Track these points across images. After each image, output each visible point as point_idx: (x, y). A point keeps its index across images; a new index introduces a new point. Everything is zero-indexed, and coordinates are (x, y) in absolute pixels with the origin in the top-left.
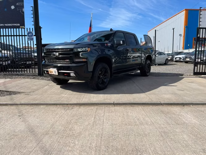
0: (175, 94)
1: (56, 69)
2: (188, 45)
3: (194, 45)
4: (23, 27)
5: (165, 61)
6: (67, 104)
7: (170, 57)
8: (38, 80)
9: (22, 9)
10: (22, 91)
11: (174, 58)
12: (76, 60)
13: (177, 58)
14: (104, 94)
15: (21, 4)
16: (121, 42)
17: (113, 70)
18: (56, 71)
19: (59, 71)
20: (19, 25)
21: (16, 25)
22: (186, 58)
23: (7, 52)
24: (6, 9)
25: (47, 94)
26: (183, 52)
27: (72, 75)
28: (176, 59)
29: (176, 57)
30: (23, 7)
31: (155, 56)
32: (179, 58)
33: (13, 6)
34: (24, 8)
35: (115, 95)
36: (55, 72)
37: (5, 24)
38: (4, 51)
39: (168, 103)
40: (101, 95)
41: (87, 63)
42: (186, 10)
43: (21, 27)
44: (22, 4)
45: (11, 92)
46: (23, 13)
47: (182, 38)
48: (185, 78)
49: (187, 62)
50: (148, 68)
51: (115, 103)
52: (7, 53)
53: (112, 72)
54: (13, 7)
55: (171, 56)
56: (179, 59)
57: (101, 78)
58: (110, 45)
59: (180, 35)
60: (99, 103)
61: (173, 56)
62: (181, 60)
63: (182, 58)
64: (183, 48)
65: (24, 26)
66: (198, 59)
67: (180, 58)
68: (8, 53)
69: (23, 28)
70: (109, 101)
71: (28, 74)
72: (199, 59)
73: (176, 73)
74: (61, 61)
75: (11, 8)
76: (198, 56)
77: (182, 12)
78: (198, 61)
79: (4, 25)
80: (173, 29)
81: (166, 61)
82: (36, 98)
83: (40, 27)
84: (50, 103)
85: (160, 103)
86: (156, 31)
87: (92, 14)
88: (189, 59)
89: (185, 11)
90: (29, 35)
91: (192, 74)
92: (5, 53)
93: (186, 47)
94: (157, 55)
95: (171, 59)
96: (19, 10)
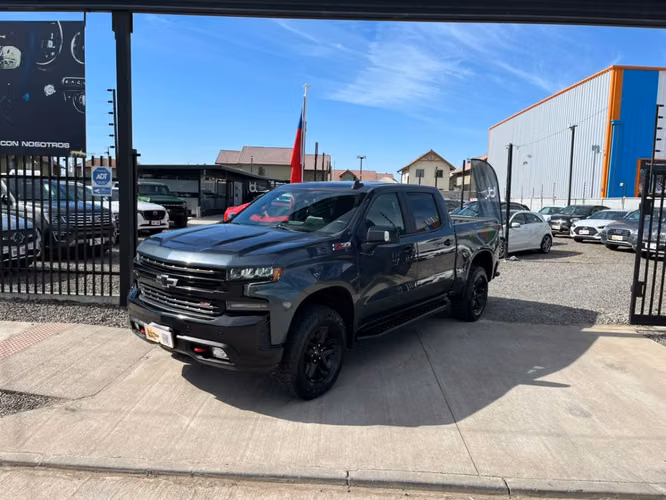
0: (559, 435)
1: (168, 328)
2: (621, 184)
3: (640, 182)
4: (81, 153)
5: (540, 242)
6: (192, 474)
7: (561, 221)
8: (117, 329)
9: (78, 98)
10: (56, 392)
11: (572, 229)
12: (233, 306)
13: (581, 228)
14: (321, 423)
15: (76, 81)
16: (387, 234)
17: (356, 321)
18: (169, 334)
19: (178, 336)
20: (66, 145)
21: (57, 145)
22: (612, 232)
23: (34, 206)
24: (27, 95)
25: (135, 413)
26: (603, 208)
27: (218, 352)
28: (578, 233)
29: (579, 223)
30: (81, 90)
31: (509, 226)
32: (589, 228)
33: (50, 86)
34: (84, 94)
35: (357, 429)
36: (166, 339)
37: (23, 142)
38: (25, 204)
39: (528, 487)
40: (309, 426)
41: (269, 319)
42: (615, 68)
43: (73, 152)
44: (78, 83)
45: (21, 394)
46: (83, 108)
47: (601, 159)
48: (601, 338)
49: (614, 247)
50: (478, 292)
51: (352, 480)
52: (34, 212)
53: (355, 331)
54: (49, 90)
55: (563, 218)
56: (587, 232)
57: (316, 357)
58: (349, 244)
59: (596, 148)
60: (296, 477)
61: (568, 219)
62: (596, 237)
63: (600, 231)
64: (603, 190)
65: (84, 151)
66: (649, 242)
67: (592, 231)
68: (38, 210)
69: (78, 156)
70: (332, 464)
71: (87, 300)
72: (653, 242)
73: (573, 304)
74: (187, 302)
75: (44, 93)
76: (650, 232)
77: (602, 73)
78: (649, 248)
79: (20, 144)
80: (573, 128)
81: (543, 242)
82: (96, 436)
83: (135, 150)
84: (138, 467)
85: (502, 485)
86: (514, 148)
87: (308, 87)
88: (620, 238)
89: (611, 72)
90: (99, 177)
91: (626, 316)
92: (26, 211)
93: (614, 190)
94: (513, 224)
95: (562, 229)
96: (70, 101)
